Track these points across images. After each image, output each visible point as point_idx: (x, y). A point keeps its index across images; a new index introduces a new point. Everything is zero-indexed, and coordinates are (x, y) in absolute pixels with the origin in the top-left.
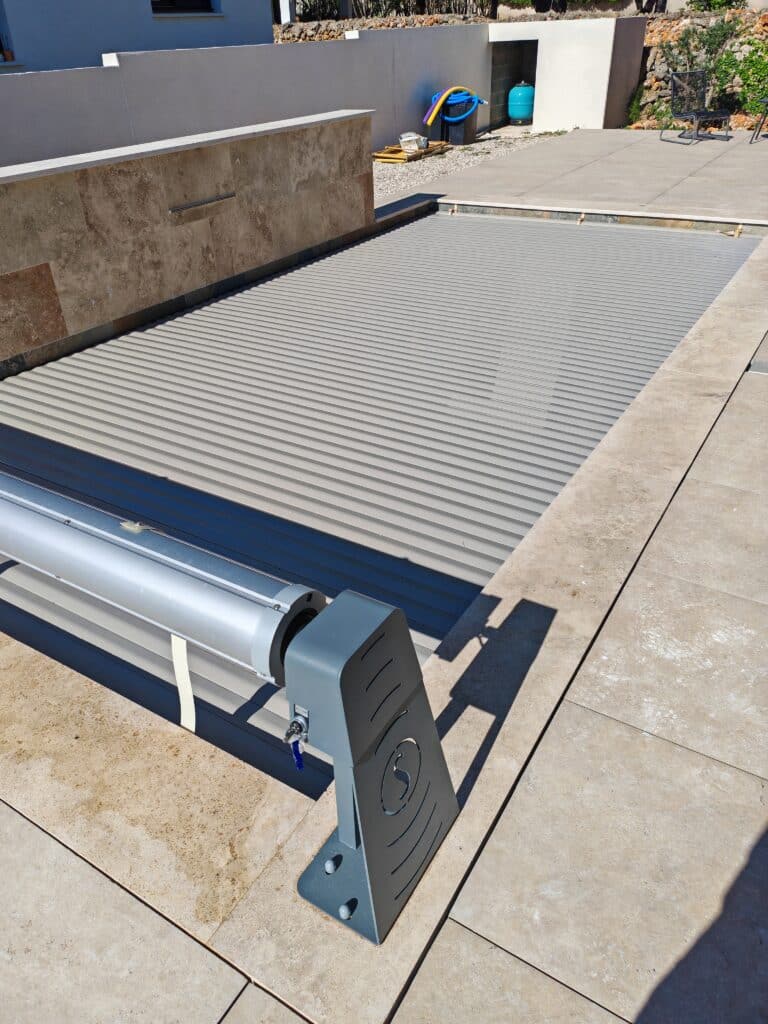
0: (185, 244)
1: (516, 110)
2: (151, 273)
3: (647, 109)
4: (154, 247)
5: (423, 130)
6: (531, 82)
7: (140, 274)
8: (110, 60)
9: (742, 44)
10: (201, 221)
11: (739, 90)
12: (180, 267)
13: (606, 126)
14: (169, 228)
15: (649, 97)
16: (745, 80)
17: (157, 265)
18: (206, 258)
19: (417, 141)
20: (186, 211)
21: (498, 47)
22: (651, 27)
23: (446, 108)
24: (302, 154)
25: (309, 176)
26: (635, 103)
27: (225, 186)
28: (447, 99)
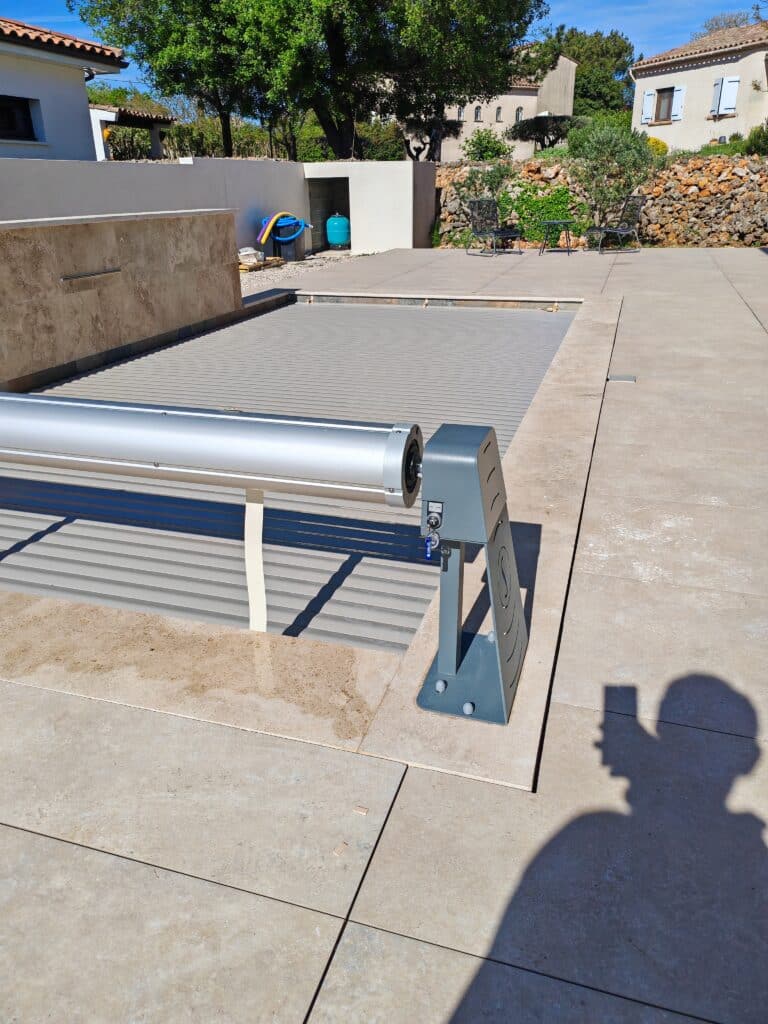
0: (76, 312)
1: (334, 237)
2: (44, 337)
3: (445, 237)
4: (46, 312)
5: (257, 246)
7: (34, 338)
9: (513, 186)
10: (89, 292)
11: (517, 222)
12: (71, 333)
13: (416, 245)
14: (60, 295)
15: (445, 227)
16: (521, 214)
17: (50, 329)
18: (96, 328)
19: (255, 255)
20: (75, 280)
21: (313, 182)
22: (439, 172)
23: (276, 230)
24: (177, 240)
25: (185, 260)
26: (435, 232)
27: (112, 261)
28: (277, 222)
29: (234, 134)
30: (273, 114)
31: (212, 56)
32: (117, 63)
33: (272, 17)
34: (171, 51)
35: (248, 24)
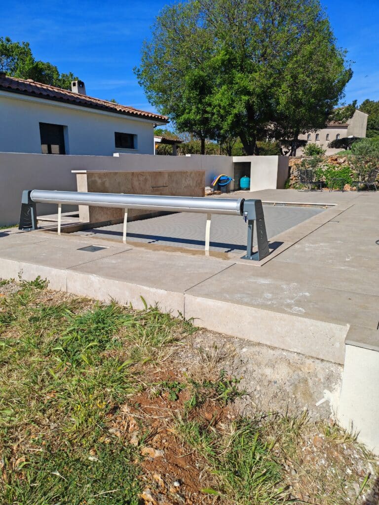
1: (243, 185)
3: (292, 186)
5: (212, 187)
6: (249, 176)
8: (116, 155)
9: (324, 166)
11: (325, 180)
13: (278, 188)
14: (150, 192)
15: (292, 182)
16: (327, 177)
19: (210, 190)
20: (155, 188)
21: (236, 164)
22: (291, 160)
23: (219, 181)
24: (186, 178)
25: (187, 185)
26: (287, 184)
27: (166, 183)
28: (220, 178)
29: (206, 147)
30: (223, 139)
31: (201, 118)
32: (165, 121)
33: (226, 103)
34: (185, 116)
35: (216, 106)
